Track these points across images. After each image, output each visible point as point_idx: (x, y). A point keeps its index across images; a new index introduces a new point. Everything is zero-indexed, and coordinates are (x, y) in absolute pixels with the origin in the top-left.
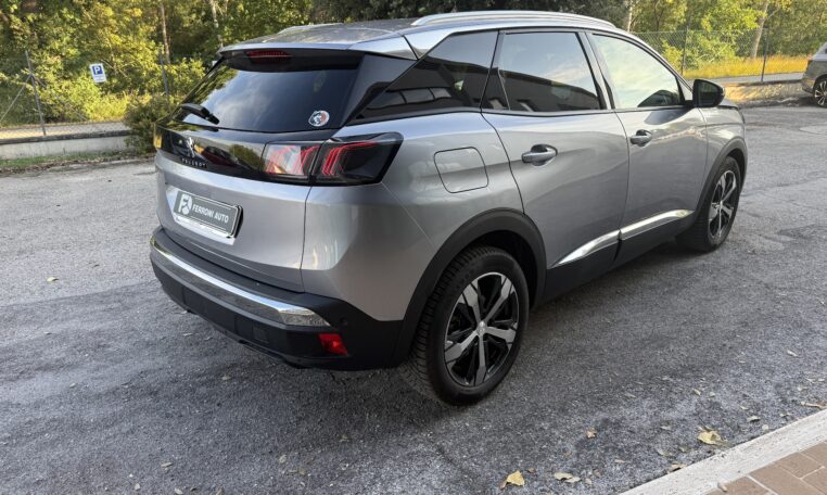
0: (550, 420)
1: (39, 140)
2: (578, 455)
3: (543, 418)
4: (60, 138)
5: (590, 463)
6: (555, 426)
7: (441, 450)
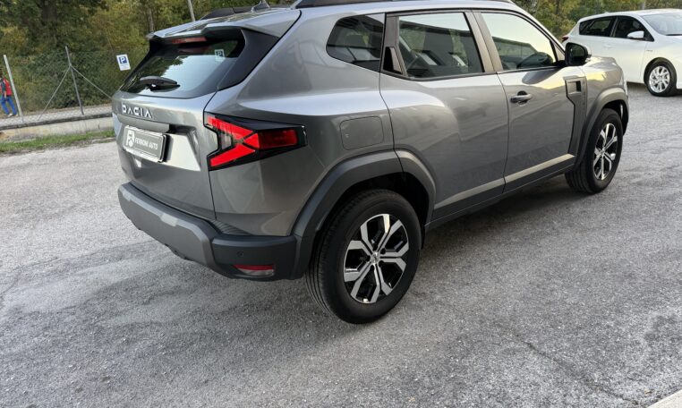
0: (613, 319)
1: (79, 119)
2: (650, 345)
3: (605, 318)
4: (95, 117)
5: (664, 351)
6: (618, 323)
7: (531, 346)
